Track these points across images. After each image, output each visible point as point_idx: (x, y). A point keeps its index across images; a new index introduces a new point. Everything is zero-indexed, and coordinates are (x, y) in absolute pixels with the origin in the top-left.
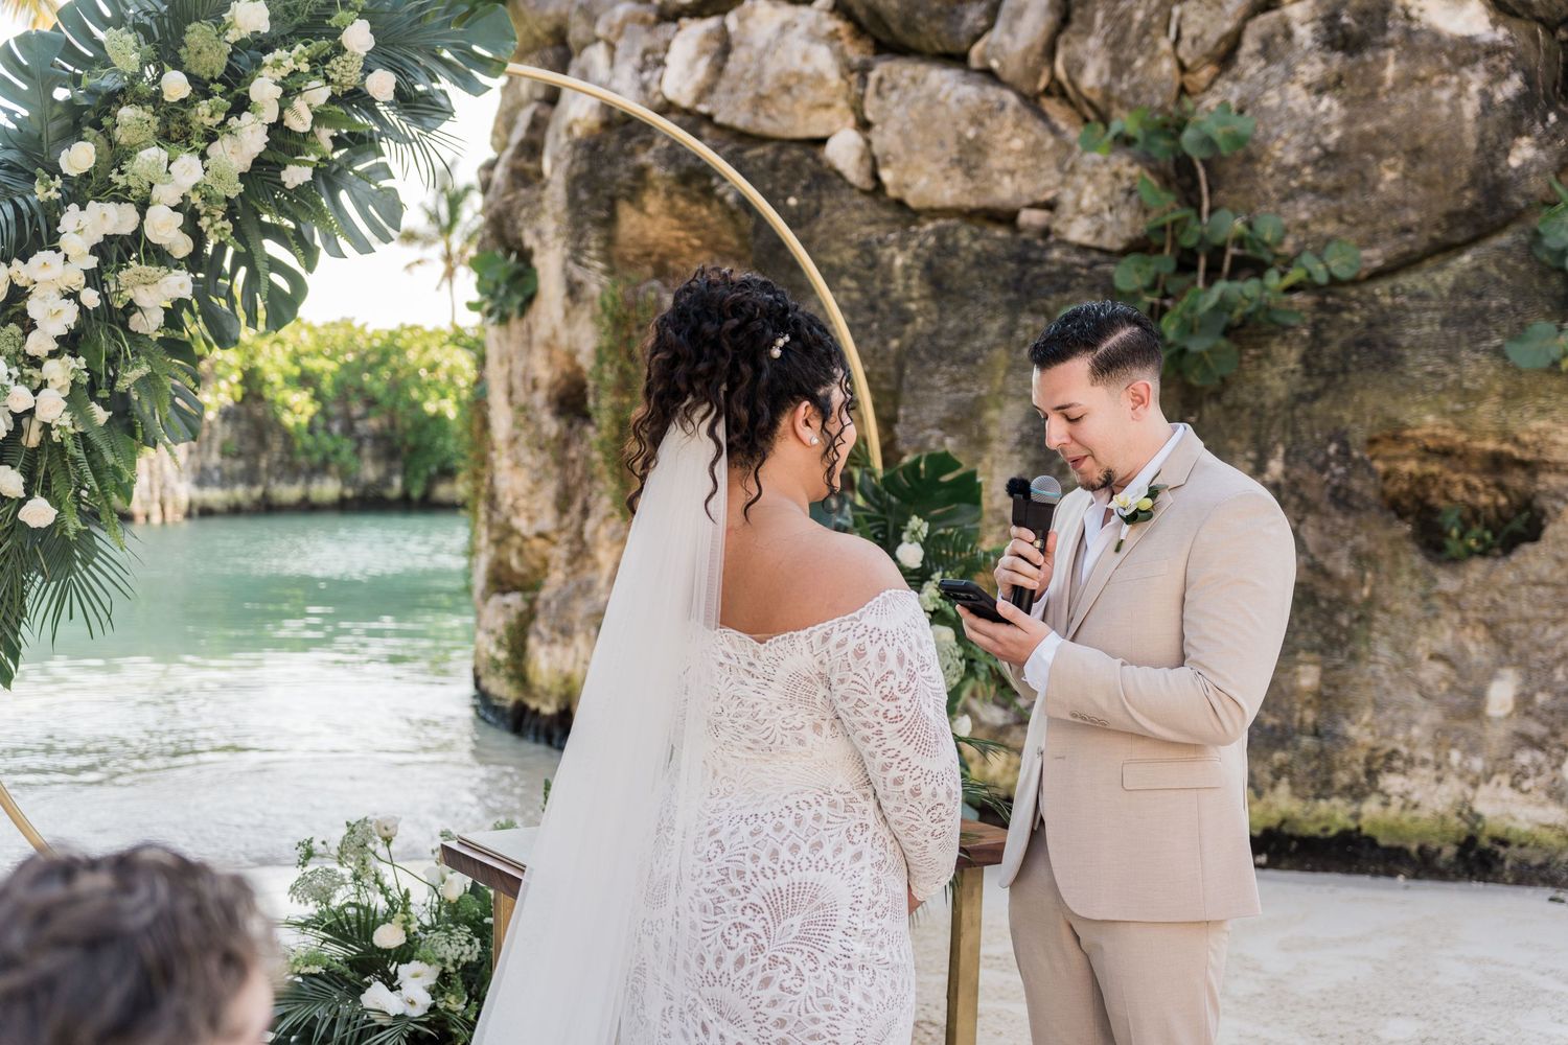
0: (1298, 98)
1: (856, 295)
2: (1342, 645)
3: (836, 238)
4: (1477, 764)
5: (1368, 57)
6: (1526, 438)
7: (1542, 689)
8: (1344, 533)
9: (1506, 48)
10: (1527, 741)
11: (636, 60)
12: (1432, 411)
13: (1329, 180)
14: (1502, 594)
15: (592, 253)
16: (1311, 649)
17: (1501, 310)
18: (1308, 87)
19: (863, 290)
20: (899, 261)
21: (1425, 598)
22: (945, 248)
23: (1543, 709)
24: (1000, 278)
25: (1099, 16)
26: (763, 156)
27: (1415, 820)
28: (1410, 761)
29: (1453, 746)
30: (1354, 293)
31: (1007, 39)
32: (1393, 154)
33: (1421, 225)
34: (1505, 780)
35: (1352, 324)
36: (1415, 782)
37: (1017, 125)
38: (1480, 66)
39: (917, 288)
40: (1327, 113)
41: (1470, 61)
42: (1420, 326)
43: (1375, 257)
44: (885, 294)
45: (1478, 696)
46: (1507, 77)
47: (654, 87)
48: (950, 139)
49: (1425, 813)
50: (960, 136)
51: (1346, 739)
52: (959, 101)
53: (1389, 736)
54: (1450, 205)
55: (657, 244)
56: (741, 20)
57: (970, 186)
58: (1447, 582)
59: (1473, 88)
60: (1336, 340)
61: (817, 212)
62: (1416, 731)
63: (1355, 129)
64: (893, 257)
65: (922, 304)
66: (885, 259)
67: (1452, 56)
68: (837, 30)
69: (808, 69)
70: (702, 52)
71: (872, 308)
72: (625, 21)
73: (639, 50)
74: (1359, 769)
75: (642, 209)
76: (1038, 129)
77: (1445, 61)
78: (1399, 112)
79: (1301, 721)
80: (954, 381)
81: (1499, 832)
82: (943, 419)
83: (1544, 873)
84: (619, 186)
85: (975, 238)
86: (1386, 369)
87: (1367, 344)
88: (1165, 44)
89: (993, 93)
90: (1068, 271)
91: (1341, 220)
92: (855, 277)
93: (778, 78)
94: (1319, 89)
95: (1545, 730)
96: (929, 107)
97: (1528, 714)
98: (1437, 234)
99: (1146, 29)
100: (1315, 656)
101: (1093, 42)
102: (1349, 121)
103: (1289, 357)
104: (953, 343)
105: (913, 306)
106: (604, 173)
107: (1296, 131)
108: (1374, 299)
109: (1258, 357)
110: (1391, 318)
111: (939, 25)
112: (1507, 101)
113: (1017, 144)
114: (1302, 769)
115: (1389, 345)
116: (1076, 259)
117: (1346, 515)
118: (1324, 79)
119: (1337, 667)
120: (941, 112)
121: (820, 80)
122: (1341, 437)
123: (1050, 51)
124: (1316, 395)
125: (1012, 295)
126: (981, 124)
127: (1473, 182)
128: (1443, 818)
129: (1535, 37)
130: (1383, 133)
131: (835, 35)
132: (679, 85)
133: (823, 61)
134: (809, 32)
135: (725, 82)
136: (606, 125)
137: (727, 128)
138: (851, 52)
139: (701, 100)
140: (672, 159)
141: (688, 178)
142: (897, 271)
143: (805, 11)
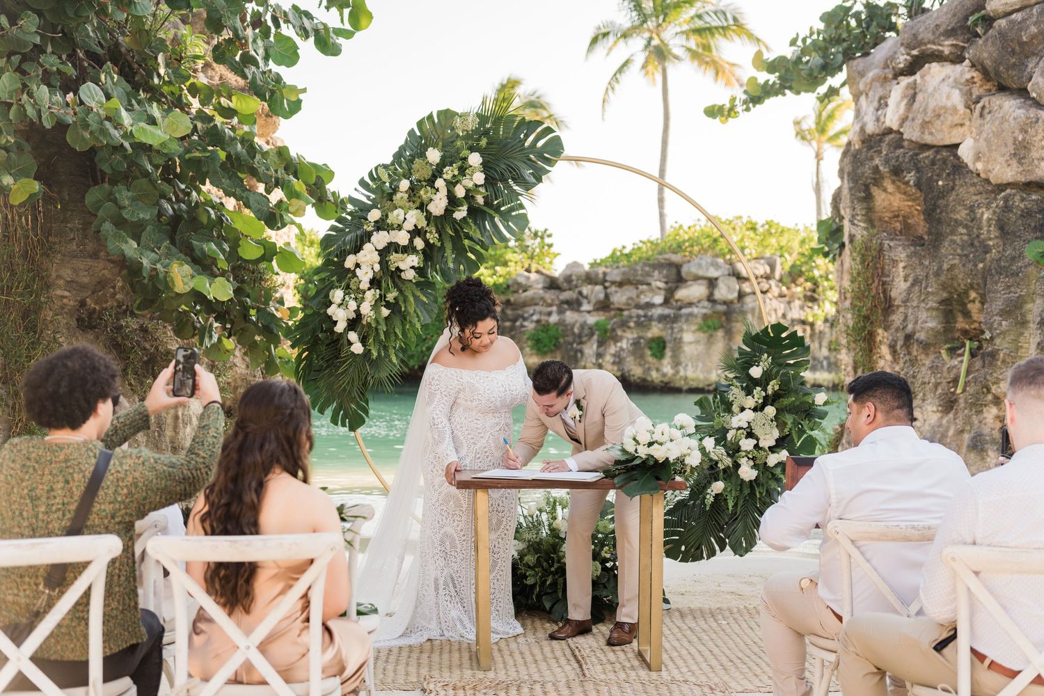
1: (965, 238)
3: (959, 204)
11: (876, 104)
15: (859, 218)
19: (969, 235)
20: (985, 216)
22: (1007, 208)
24: (1033, 224)
26: (928, 157)
39: (994, 233)
44: (978, 236)
47: (882, 119)
48: (1010, 142)
50: (1015, 139)
52: (1015, 119)
56: (922, 77)
57: (1021, 169)
61: (953, 189)
64: (983, 213)
65: (995, 241)
66: (978, 216)
68: (973, 78)
69: (949, 104)
70: (904, 96)
71: (972, 245)
72: (873, 80)
73: (877, 98)
75: (885, 190)
80: (1008, 287)
82: (1001, 310)
84: (866, 178)
85: (1023, 200)
89: (1033, 112)
92: (966, 227)
93: (934, 111)
96: (1001, 124)
104: (1007, 264)
105: (991, 243)
106: (859, 171)
111: (1013, 73)
120: (1006, 125)
121: (955, 109)
126: (1026, 132)
131: (971, 81)
132: (891, 118)
133: (957, 99)
134: (955, 81)
135: (911, 116)
136: (863, 142)
137: (911, 141)
138: (976, 92)
139: (901, 125)
140: (887, 161)
141: (897, 172)
142: (984, 222)
143: (958, 68)
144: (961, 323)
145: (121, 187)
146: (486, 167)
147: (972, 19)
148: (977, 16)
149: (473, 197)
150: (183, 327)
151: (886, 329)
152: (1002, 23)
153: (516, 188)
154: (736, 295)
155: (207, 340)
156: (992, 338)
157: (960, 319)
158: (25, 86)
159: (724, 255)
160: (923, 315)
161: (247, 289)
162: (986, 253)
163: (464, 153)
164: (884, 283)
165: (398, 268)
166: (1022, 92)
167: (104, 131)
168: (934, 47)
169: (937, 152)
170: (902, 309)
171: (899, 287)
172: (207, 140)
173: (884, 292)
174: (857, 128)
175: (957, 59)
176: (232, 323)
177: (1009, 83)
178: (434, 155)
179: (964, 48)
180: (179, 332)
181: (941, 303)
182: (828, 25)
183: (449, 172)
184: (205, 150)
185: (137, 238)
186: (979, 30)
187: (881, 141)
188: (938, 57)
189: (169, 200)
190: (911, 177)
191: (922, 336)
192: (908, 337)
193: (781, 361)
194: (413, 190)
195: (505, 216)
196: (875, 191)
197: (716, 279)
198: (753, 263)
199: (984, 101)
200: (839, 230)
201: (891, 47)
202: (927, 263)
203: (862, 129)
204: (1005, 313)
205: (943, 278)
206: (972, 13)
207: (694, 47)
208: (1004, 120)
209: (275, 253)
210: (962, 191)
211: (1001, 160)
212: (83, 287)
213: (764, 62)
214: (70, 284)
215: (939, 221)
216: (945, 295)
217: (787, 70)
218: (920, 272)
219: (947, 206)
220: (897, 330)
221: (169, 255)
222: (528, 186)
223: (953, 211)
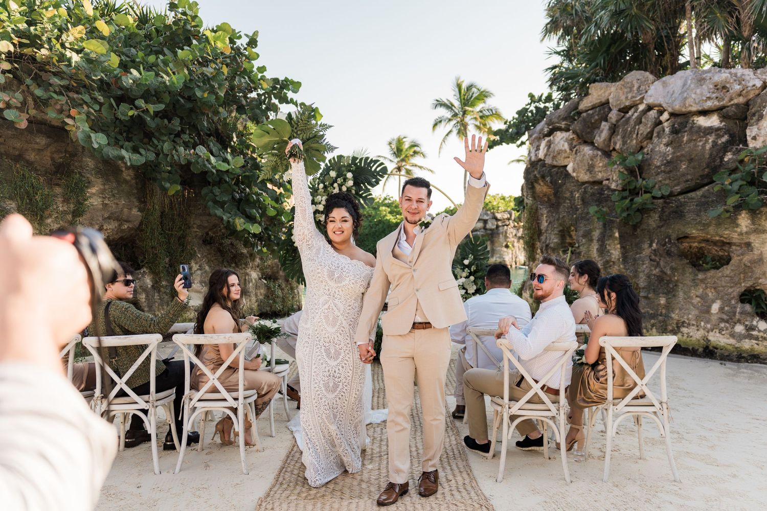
0: (662, 148)
2: (672, 292)
3: (567, 190)
4: (709, 326)
5: (680, 135)
6: (725, 236)
7: (727, 306)
8: (669, 262)
9: (722, 129)
10: (722, 320)
11: (535, 149)
12: (694, 229)
13: (668, 169)
14: (718, 280)
15: (530, 196)
16: (663, 293)
17: (713, 201)
18: (664, 144)
19: (570, 203)
20: (577, 196)
21: (694, 280)
22: (585, 192)
23: (727, 311)
24: (596, 199)
25: (621, 130)
26: (555, 171)
27: (691, 340)
28: (689, 324)
29: (702, 321)
30: (674, 198)
31: (598, 138)
32: (684, 161)
33: (692, 179)
34: (717, 331)
35: (672, 207)
36: (691, 330)
37: (600, 160)
38: (713, 134)
39: (580, 202)
40: (668, 151)
41: (710, 134)
42: (690, 206)
43: (678, 189)
44: (574, 204)
45: (709, 307)
46: (723, 136)
47: (538, 155)
48: (586, 164)
49: (694, 339)
50: (589, 163)
51: (671, 317)
52: (588, 155)
53: (683, 317)
54: (701, 173)
55: (546, 193)
56: (554, 137)
57: (591, 176)
58: (701, 276)
59: (710, 141)
60: (667, 211)
61: (565, 184)
62: (690, 316)
63: (675, 155)
65: (581, 206)
66: (574, 195)
67: (703, 133)
69: (563, 149)
70: (546, 145)
71: (571, 207)
72: (535, 138)
73: (536, 146)
74: (675, 326)
75: (540, 184)
76: (606, 161)
77: (702, 134)
78: (687, 150)
79: (661, 312)
80: (585, 225)
81: (715, 345)
82: (582, 235)
83: (728, 358)
84: (532, 180)
85: (591, 188)
86: (680, 219)
87: (676, 212)
88: (635, 136)
89: (595, 152)
90: (608, 196)
91: (670, 180)
92: (569, 200)
93: (557, 151)
94: (667, 145)
95: (728, 317)
96: (583, 157)
97: (723, 313)
98: (698, 181)
99: (631, 132)
100: (665, 295)
101: (619, 137)
102: (673, 153)
103: (656, 216)
104: (585, 216)
105: (579, 207)
107: (660, 157)
108: (679, 200)
109: (647, 217)
110: (682, 205)
111: (588, 136)
112: (723, 143)
113: (601, 165)
114: (658, 325)
115: (681, 212)
116: (610, 193)
117: (669, 258)
118: (668, 142)
119: (669, 298)
120: (585, 158)
121: (565, 151)
122: (669, 237)
123: (610, 140)
124: (662, 226)
125: (597, 203)
126: (593, 160)
127: (708, 167)
128: (699, 340)
129: (736, 123)
130: (682, 155)
131: (573, 139)
132: (541, 154)
133: (566, 146)
134: (566, 139)
135: (548, 153)
136: (531, 164)
137: (549, 165)
138: (575, 143)
139: (545, 158)
140: (539, 172)
141: (543, 177)
142: (576, 198)
143: (568, 134)
144: (568, 240)
145: (216, 187)
146: (355, 179)
147: (573, 113)
148: (574, 112)
149: (350, 191)
150: (247, 243)
151: (540, 242)
152: (585, 114)
153: (369, 187)
154: (495, 226)
155: (255, 249)
156: (579, 246)
157: (568, 238)
158: (175, 147)
159: (490, 210)
160: (553, 237)
161: (270, 228)
162: (577, 211)
163: (345, 172)
164: (538, 223)
165: (320, 220)
166: (592, 144)
167: (205, 165)
168: (558, 125)
169: (559, 169)
170: (545, 234)
171: (544, 224)
172: (253, 168)
173: (538, 227)
174: (528, 159)
175: (567, 130)
176: (265, 241)
177: (587, 140)
178: (333, 174)
179: (570, 125)
180: (245, 246)
181: (560, 231)
182: (519, 116)
183: (340, 180)
184: (251, 172)
185: (223, 207)
186: (576, 118)
187: (537, 164)
188: (560, 129)
189: (238, 192)
190: (548, 179)
191: (552, 245)
192: (547, 246)
193: (477, 257)
194: (325, 187)
195: (365, 199)
196: (536, 185)
197: (487, 220)
198: (502, 213)
199: (577, 147)
200: (523, 201)
201: (542, 126)
202: (554, 215)
203: (530, 159)
204: (584, 236)
205: (560, 221)
206: (573, 110)
207: (479, 124)
208: (584, 155)
209: (283, 213)
210: (568, 185)
211: (583, 172)
212: (205, 227)
213: (492, 131)
214: (199, 227)
215: (559, 197)
216: (561, 228)
217: (502, 135)
218: (552, 219)
219: (562, 191)
220: (543, 243)
221: (236, 215)
222: (373, 186)
223: (565, 193)
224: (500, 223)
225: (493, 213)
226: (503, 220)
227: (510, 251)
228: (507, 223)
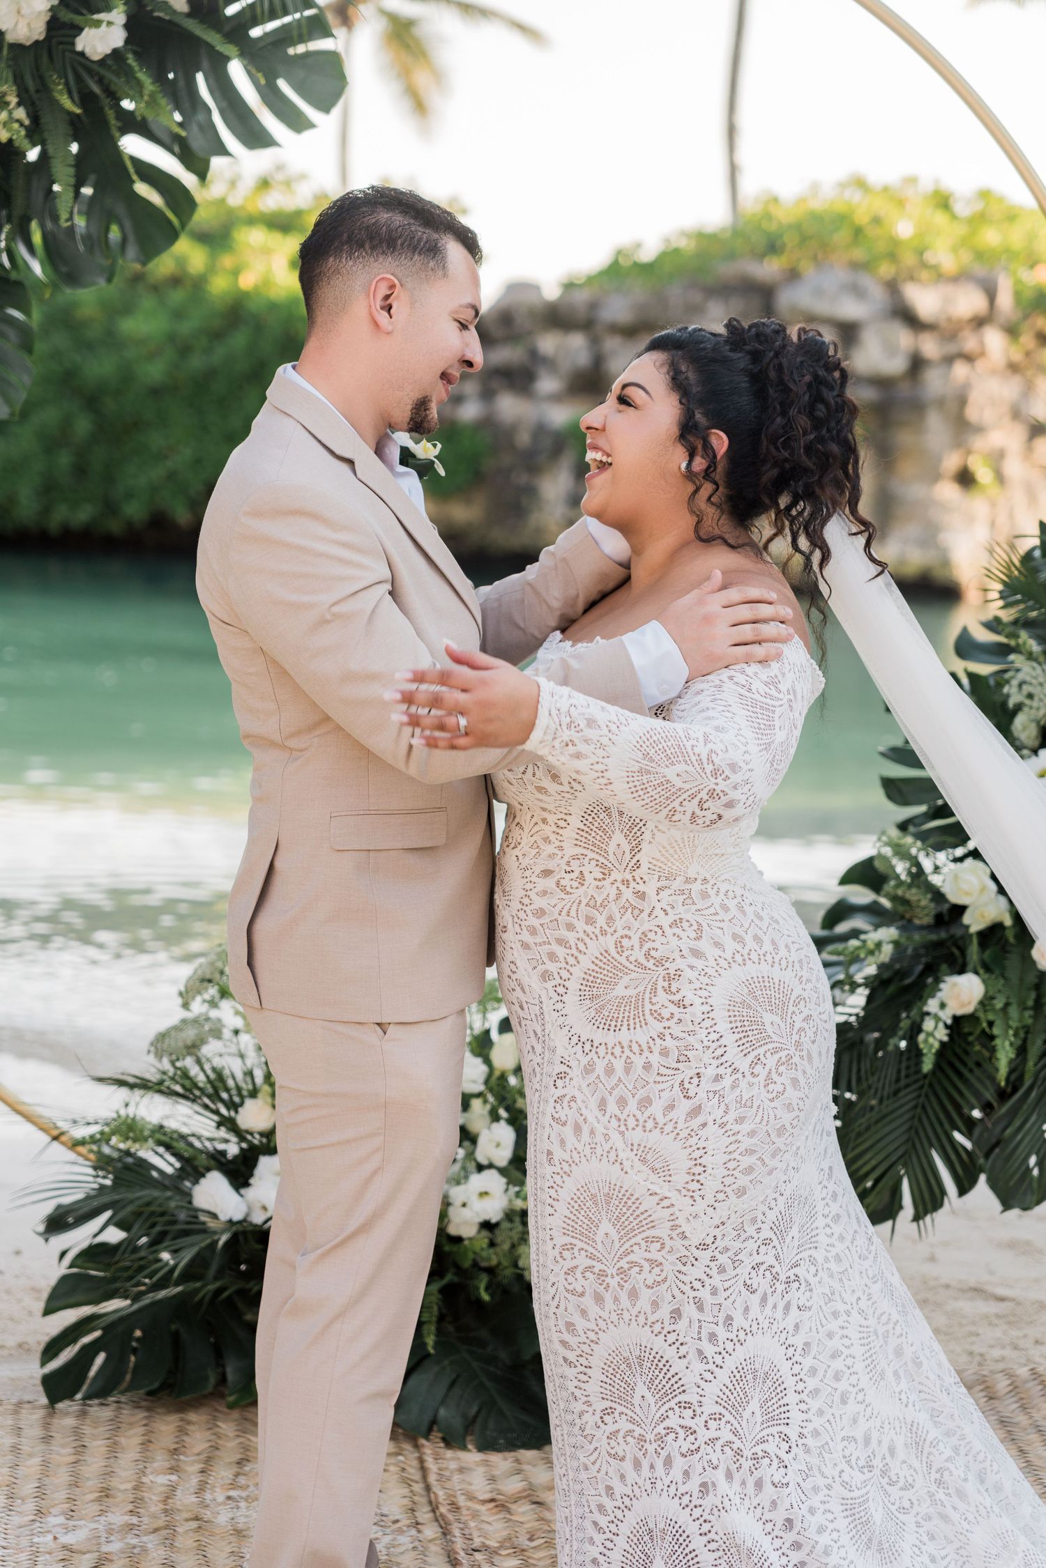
154: (903, 362)
159: (878, 266)
195: (267, 60)
197: (858, 324)
198: (946, 287)
224: (930, 347)
225: (893, 287)
226: (948, 331)
227: (978, 505)
228: (970, 343)
